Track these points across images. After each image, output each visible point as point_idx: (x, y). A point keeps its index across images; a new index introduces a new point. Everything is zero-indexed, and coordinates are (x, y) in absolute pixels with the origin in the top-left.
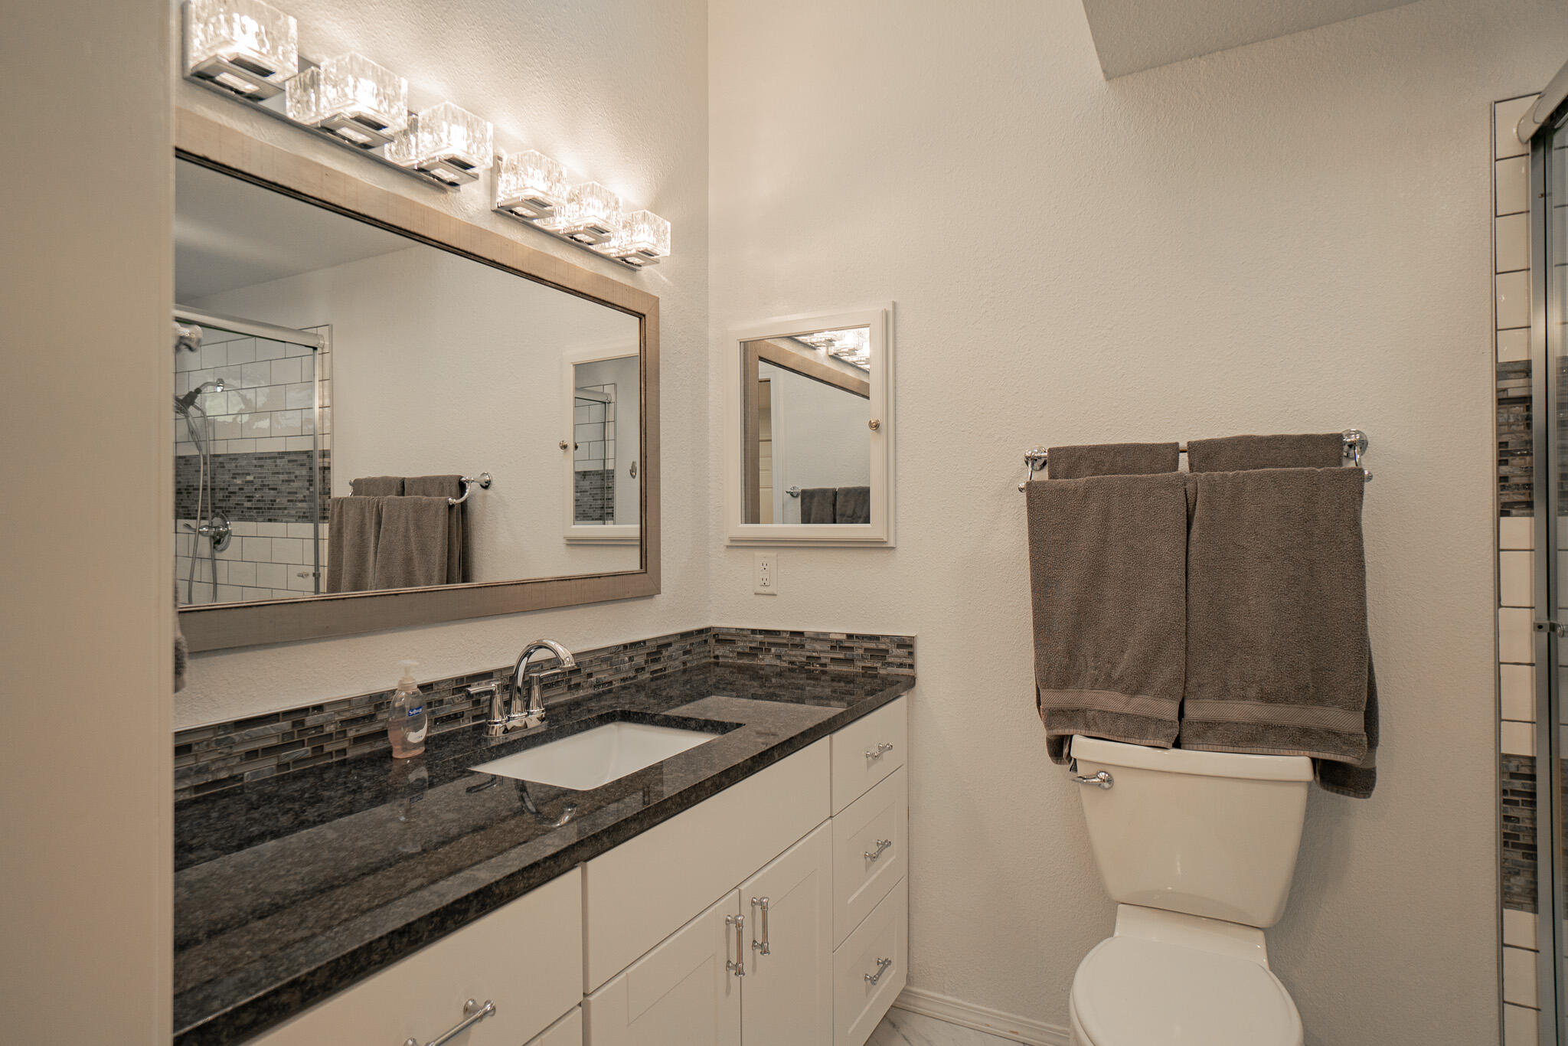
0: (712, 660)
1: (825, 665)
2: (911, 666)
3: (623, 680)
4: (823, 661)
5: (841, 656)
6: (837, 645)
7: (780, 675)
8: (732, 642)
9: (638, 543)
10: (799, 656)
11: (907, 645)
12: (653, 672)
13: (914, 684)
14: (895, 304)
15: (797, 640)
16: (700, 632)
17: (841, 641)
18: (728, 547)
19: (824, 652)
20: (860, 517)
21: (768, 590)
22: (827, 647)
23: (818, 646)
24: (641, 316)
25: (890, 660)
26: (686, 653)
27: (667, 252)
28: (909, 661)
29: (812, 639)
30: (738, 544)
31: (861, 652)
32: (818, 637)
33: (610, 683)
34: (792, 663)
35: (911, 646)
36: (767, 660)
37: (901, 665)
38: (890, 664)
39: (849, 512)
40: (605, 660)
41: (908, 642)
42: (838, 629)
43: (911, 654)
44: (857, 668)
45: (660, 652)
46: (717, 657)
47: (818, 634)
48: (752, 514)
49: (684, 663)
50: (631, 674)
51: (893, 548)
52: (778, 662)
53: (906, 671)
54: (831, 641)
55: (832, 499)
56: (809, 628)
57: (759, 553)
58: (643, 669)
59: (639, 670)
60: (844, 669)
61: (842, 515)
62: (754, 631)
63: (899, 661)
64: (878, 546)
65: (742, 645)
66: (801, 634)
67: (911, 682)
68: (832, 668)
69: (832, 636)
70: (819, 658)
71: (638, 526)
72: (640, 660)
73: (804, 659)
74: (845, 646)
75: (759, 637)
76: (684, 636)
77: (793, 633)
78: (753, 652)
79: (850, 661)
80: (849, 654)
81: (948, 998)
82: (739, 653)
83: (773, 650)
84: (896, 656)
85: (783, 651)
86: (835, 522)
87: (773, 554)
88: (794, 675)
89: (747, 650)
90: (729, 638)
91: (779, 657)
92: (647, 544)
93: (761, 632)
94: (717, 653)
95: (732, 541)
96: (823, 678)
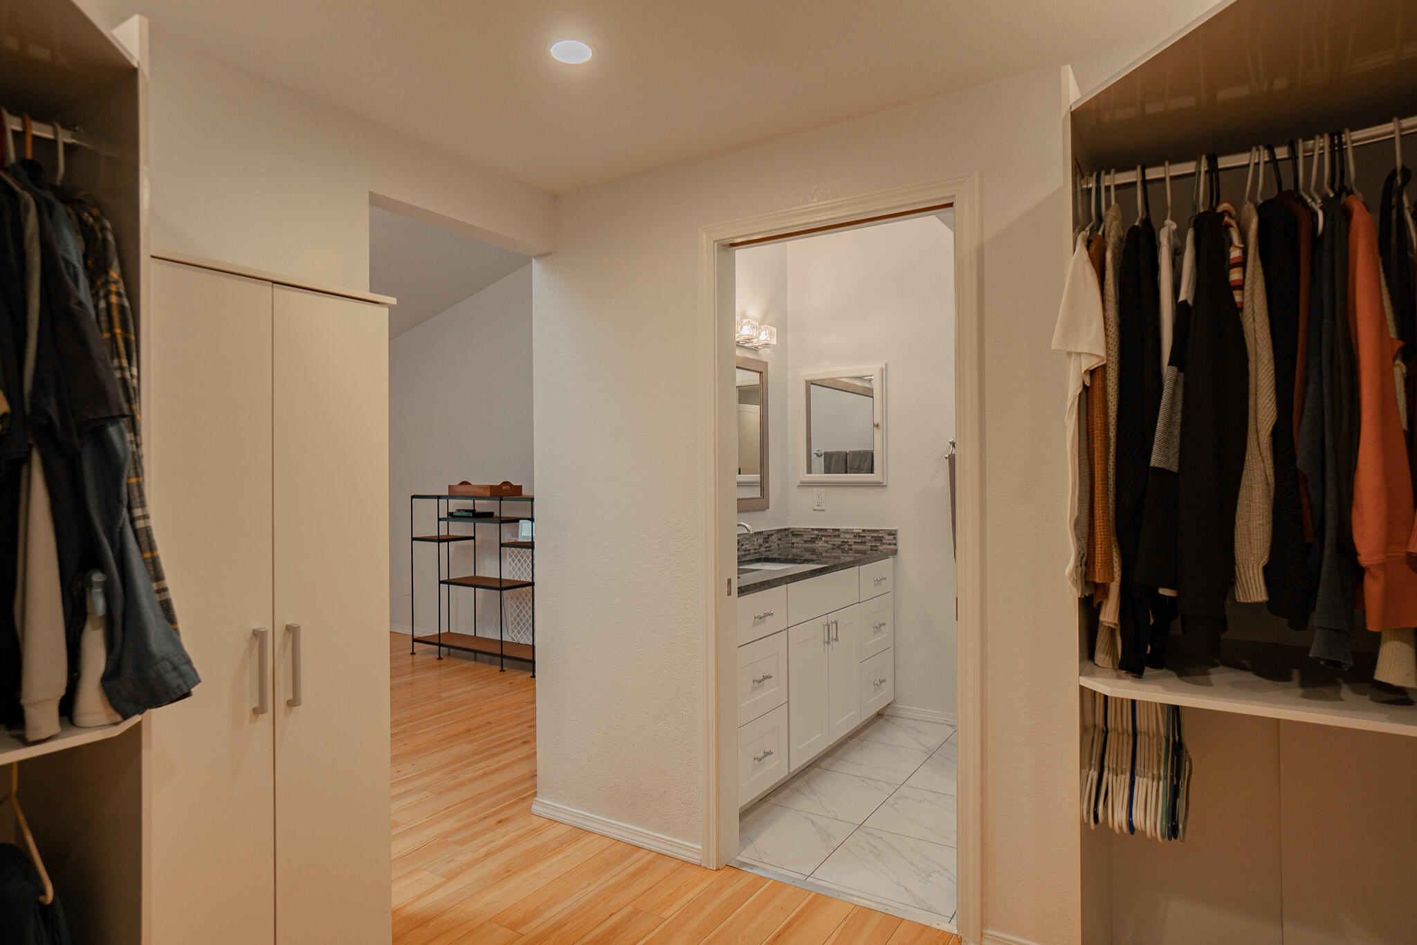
0: (790, 545)
1: (851, 545)
2: (895, 544)
3: (755, 549)
4: (850, 543)
5: (859, 541)
6: (857, 535)
7: (827, 551)
8: (802, 535)
9: (759, 484)
10: (837, 541)
11: (893, 534)
12: (766, 548)
13: (896, 554)
14: (886, 365)
15: (836, 533)
16: (785, 530)
17: (859, 533)
18: (799, 486)
19: (850, 539)
20: (863, 470)
21: (820, 508)
22: (852, 536)
23: (847, 536)
24: (761, 373)
25: (884, 541)
26: (779, 539)
27: (775, 343)
28: (894, 542)
29: (844, 532)
30: (804, 485)
31: (870, 538)
32: (847, 532)
33: (750, 550)
34: (834, 545)
35: (895, 534)
36: (820, 544)
37: (890, 544)
38: (885, 544)
39: (856, 466)
40: (748, 539)
41: (893, 532)
42: (857, 527)
43: (895, 538)
44: (867, 547)
45: (768, 538)
46: (793, 543)
47: (847, 530)
48: (809, 471)
49: (778, 545)
50: (758, 547)
51: (886, 486)
52: (826, 545)
53: (893, 547)
54: (855, 533)
55: (845, 457)
56: (842, 527)
57: (816, 489)
58: (762, 545)
59: (761, 545)
60: (861, 547)
61: (852, 468)
62: (813, 530)
63: (889, 542)
64: (878, 485)
65: (806, 537)
66: (838, 530)
67: (895, 552)
68: (854, 547)
69: (854, 531)
70: (848, 542)
71: (759, 475)
72: (761, 541)
73: (840, 543)
74: (860, 536)
75: (816, 532)
76: (779, 531)
77: (834, 530)
78: (813, 540)
79: (864, 543)
80: (863, 540)
81: (914, 708)
82: (805, 541)
83: (823, 539)
84: (888, 540)
85: (829, 539)
86: (846, 472)
87: (823, 489)
88: (835, 551)
89: (809, 539)
90: (799, 533)
91: (827, 542)
92: (763, 485)
93: (817, 530)
94: (793, 541)
95: (801, 483)
96: (850, 552)
